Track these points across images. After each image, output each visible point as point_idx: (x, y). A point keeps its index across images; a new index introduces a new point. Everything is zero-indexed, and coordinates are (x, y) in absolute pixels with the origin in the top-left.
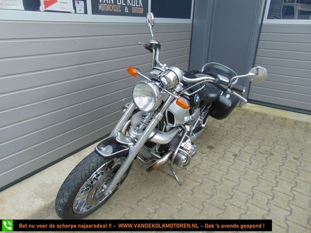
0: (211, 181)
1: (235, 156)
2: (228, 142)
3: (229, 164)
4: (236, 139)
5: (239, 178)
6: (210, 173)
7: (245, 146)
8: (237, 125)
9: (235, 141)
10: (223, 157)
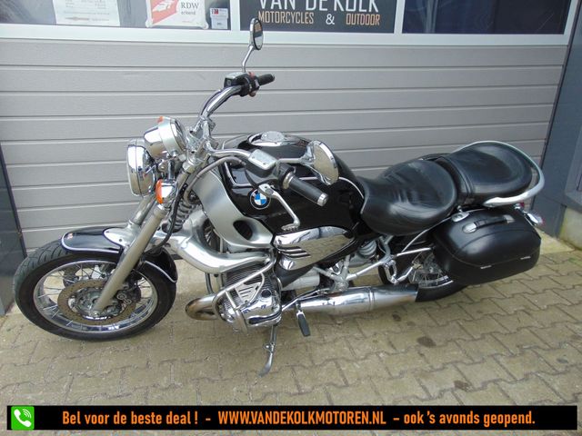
1: (462, 385)
2: (491, 350)
10: (425, 374)
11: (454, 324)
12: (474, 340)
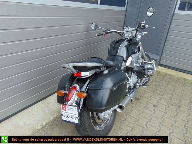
0: (140, 127)
1: (155, 106)
2: (149, 95)
3: (151, 113)
4: (154, 93)
5: (159, 125)
6: (138, 120)
7: (161, 99)
8: (154, 83)
9: (154, 95)
10: (146, 107)
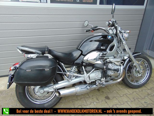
11: (115, 91)
12: (121, 97)
